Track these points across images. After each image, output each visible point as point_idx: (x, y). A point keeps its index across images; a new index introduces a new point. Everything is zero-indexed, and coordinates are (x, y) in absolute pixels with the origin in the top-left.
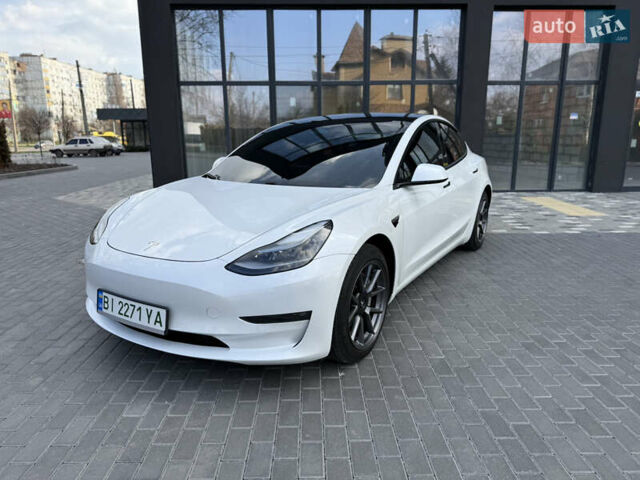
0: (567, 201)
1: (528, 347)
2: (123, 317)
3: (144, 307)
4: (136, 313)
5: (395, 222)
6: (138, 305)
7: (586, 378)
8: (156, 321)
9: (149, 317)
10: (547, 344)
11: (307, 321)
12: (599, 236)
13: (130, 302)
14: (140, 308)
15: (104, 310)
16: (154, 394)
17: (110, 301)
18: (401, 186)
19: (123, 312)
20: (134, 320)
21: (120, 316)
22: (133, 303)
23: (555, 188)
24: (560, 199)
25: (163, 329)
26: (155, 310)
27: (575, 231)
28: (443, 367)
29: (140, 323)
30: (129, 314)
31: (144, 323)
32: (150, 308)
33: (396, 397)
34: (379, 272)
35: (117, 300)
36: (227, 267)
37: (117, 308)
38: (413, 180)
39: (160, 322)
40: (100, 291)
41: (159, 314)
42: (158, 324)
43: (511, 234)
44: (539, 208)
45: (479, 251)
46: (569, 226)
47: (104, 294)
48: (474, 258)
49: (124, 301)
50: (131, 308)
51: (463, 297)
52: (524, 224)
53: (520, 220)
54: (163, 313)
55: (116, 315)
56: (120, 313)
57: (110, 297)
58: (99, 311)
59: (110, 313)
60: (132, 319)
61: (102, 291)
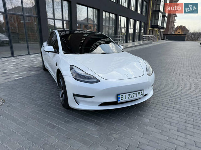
3: (137, 92)
4: (135, 95)
6: (135, 93)
9: (139, 94)
13: (132, 93)
14: (136, 93)
17: (124, 97)
19: (130, 97)
22: (133, 93)
25: (143, 96)
26: (141, 92)
31: (138, 97)
32: (139, 92)
35: (127, 94)
39: (142, 94)
41: (142, 92)
47: (121, 95)
49: (130, 94)
50: (133, 95)
55: (127, 99)
56: (129, 98)
57: (124, 95)
58: (119, 102)
59: (124, 100)
60: (134, 98)
61: (119, 94)
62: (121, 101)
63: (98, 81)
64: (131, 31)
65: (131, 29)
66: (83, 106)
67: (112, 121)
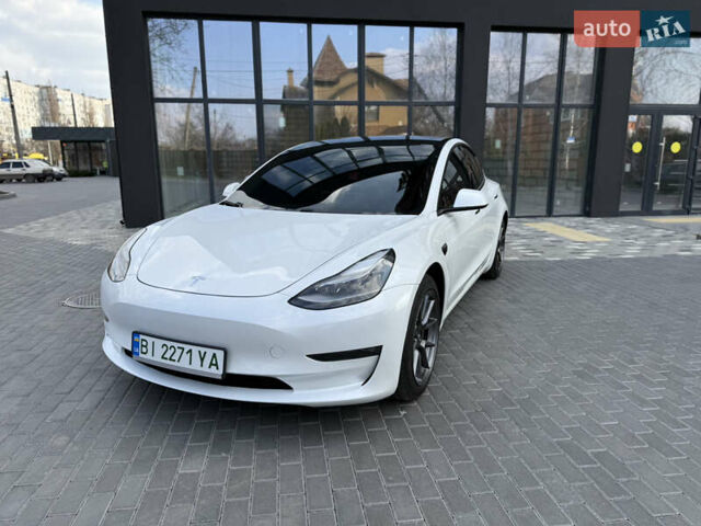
0: (569, 227)
1: (580, 375)
2: (168, 362)
3: (195, 349)
4: (186, 357)
5: (445, 250)
6: (187, 347)
7: (643, 403)
8: (211, 364)
9: (202, 360)
10: (597, 371)
11: (376, 357)
12: (610, 261)
13: (176, 345)
14: (190, 351)
15: (141, 355)
16: (205, 447)
17: (150, 347)
18: (444, 213)
19: (168, 356)
20: (184, 364)
21: (164, 361)
22: (181, 345)
23: (555, 214)
24: (562, 224)
25: (221, 372)
26: (210, 352)
27: (586, 256)
28: (504, 399)
29: (190, 367)
30: (176, 357)
31: (196, 367)
32: (203, 350)
33: (468, 432)
34: (433, 302)
35: (159, 343)
36: (290, 302)
37: (159, 351)
38: (456, 205)
39: (216, 365)
40: (136, 334)
41: (214, 355)
42: (214, 368)
43: (526, 262)
44: (543, 234)
45: (499, 279)
46: (579, 252)
47: (142, 337)
48: (495, 287)
49: (169, 344)
50: (179, 351)
51: (500, 327)
52: (534, 251)
53: (528, 247)
54: (220, 355)
55: (157, 359)
57: (150, 340)
58: (134, 357)
59: (149, 358)
60: (180, 364)
61: (139, 333)
62: (142, 357)
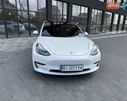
3: (77, 66)
4: (75, 68)
6: (75, 66)
8: (81, 68)
9: (79, 68)
13: (73, 66)
17: (66, 68)
19: (71, 69)
25: (83, 69)
26: (80, 66)
29: (76, 70)
30: (73, 68)
31: (78, 70)
35: (68, 67)
36: (90, 54)
41: (81, 67)
42: (81, 69)
47: (63, 66)
49: (71, 66)
50: (73, 67)
55: (68, 70)
56: (69, 69)
57: (66, 66)
58: (61, 71)
59: (66, 70)
60: (74, 70)
61: (62, 66)
62: (63, 70)
63: (50, 55)
64: (115, 23)
65: (116, 22)
66: (40, 70)
67: (58, 84)
